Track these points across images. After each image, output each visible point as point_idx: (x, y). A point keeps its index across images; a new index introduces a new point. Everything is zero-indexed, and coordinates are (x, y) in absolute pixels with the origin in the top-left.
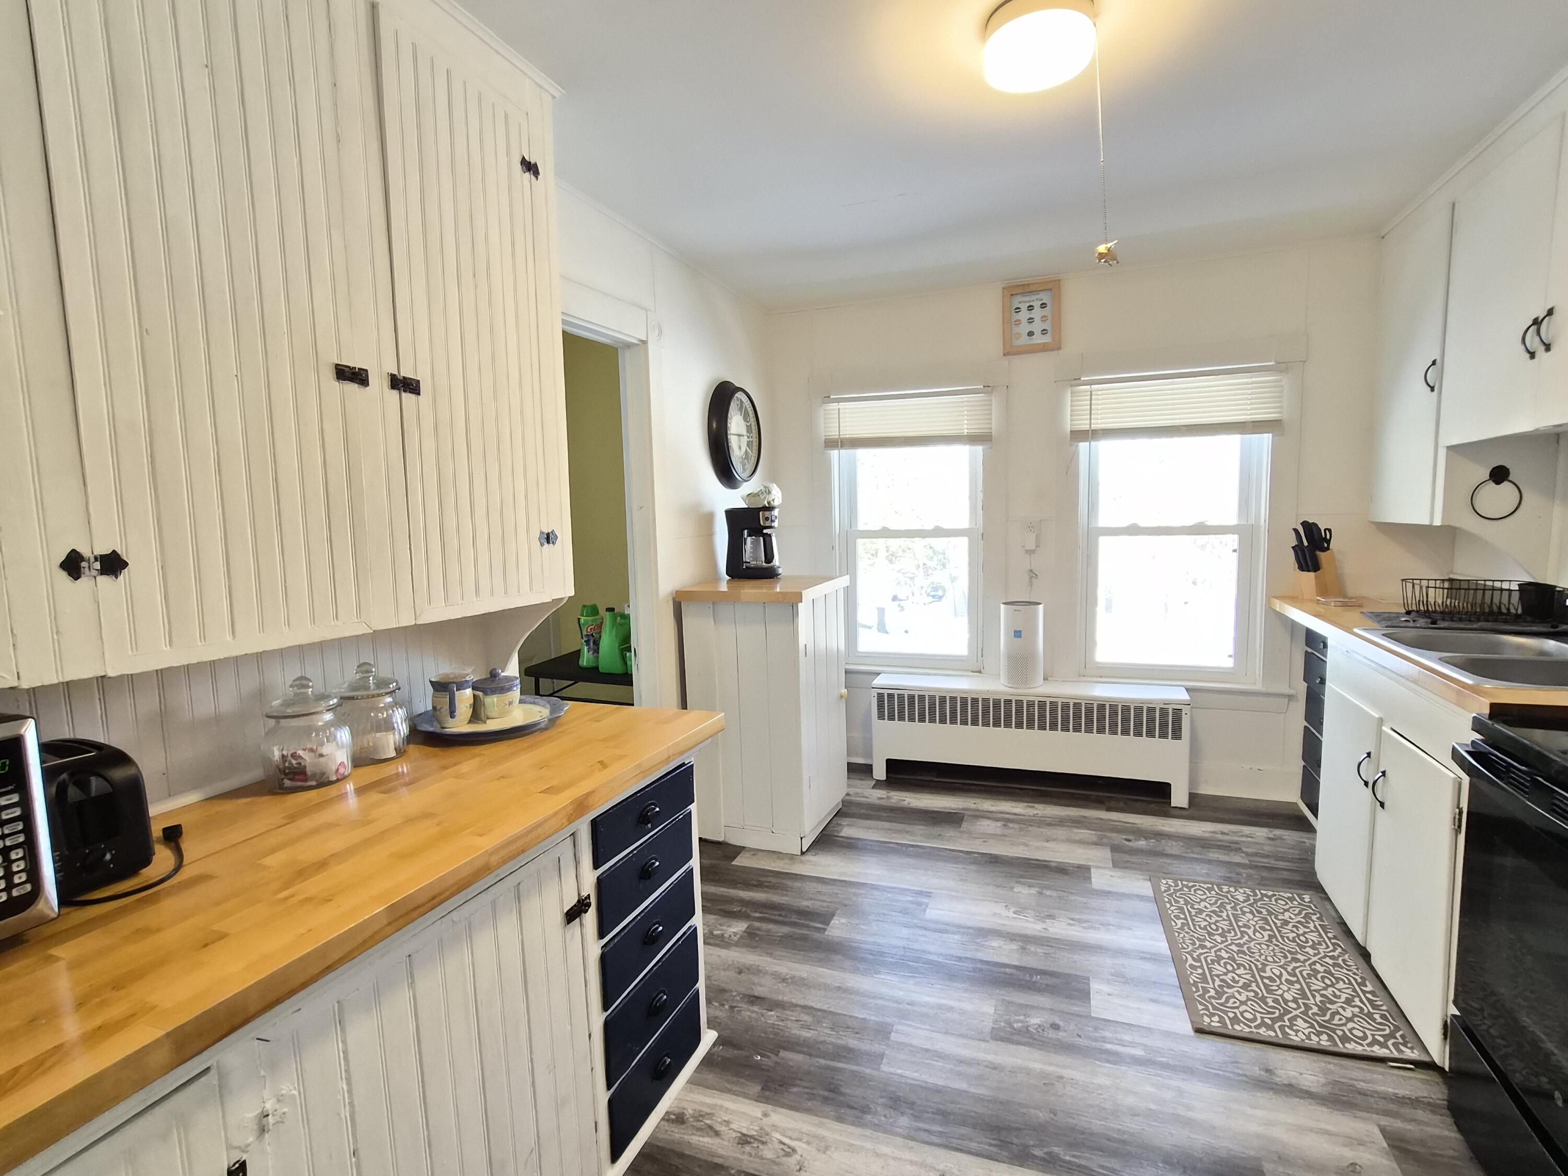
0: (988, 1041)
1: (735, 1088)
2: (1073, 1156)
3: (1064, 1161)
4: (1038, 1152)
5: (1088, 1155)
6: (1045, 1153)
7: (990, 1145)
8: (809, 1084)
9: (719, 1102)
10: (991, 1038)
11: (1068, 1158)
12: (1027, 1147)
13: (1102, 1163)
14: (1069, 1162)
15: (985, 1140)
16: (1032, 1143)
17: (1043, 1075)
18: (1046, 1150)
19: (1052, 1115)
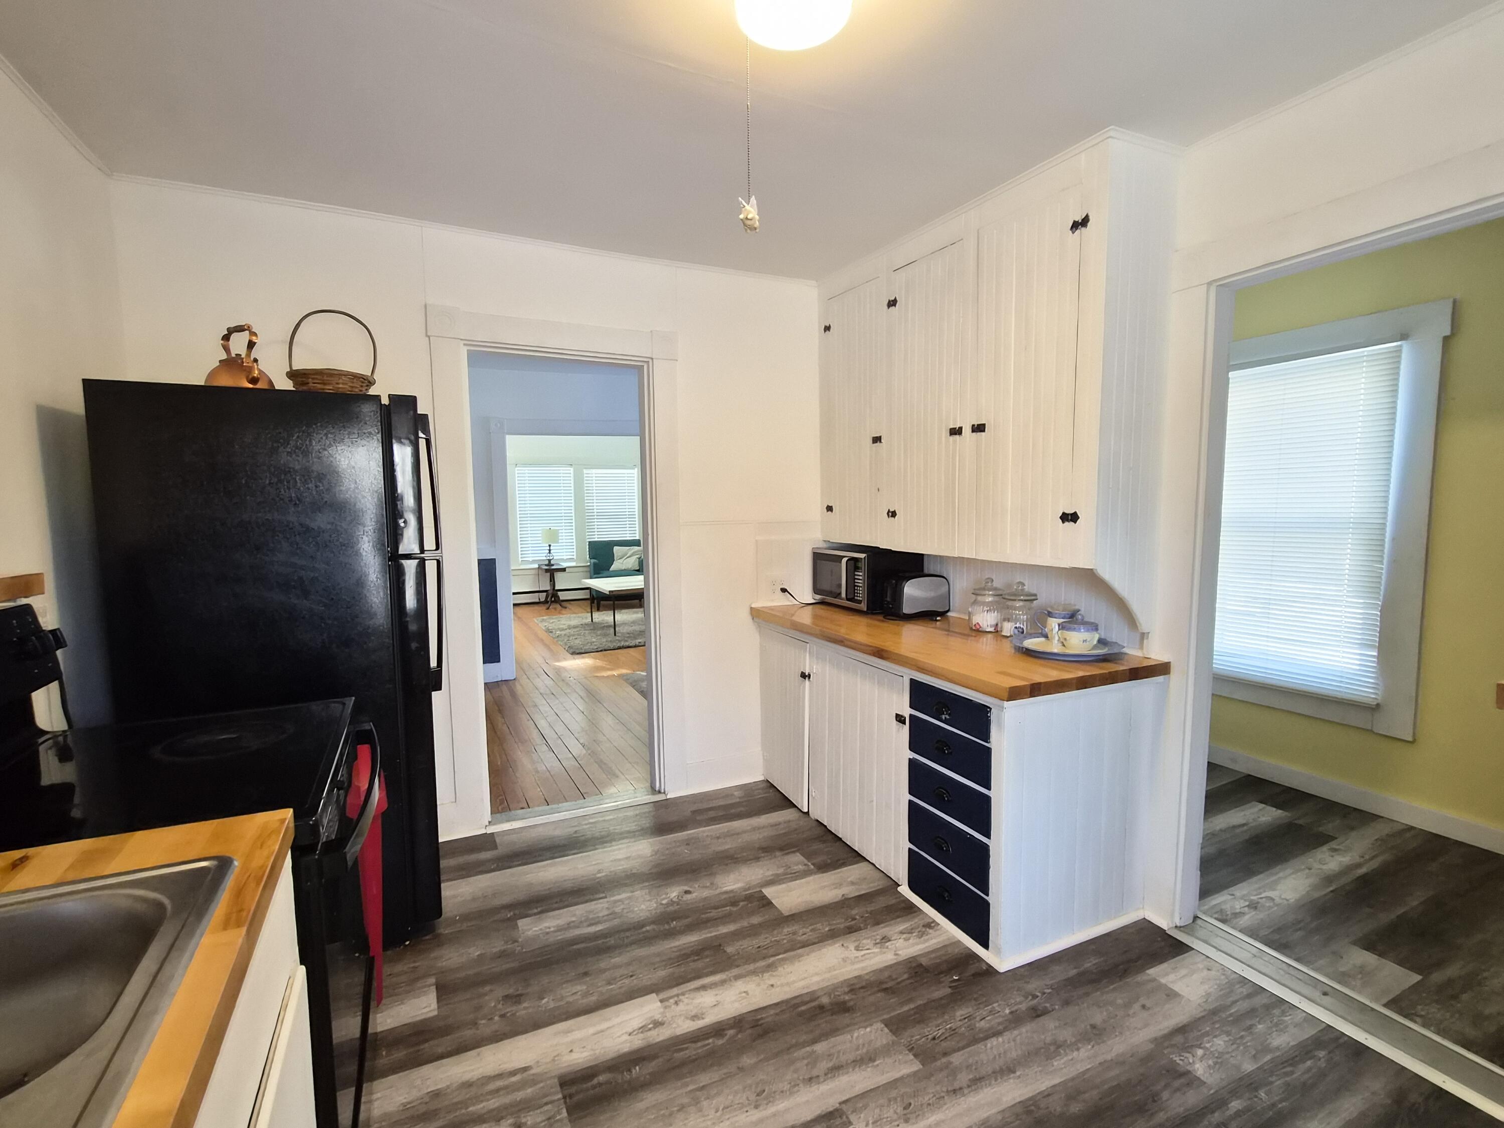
0: (840, 1104)
1: (933, 955)
2: (708, 1044)
3: (711, 1037)
4: (731, 1032)
5: (700, 1051)
6: (726, 1035)
7: (762, 1019)
8: (903, 984)
9: (927, 944)
10: (841, 1109)
11: (711, 1041)
12: (740, 1032)
13: (687, 1052)
14: (707, 1039)
15: (767, 1020)
16: (739, 1036)
17: (770, 1099)
18: (727, 1037)
19: (740, 1065)
